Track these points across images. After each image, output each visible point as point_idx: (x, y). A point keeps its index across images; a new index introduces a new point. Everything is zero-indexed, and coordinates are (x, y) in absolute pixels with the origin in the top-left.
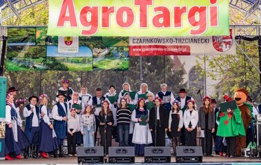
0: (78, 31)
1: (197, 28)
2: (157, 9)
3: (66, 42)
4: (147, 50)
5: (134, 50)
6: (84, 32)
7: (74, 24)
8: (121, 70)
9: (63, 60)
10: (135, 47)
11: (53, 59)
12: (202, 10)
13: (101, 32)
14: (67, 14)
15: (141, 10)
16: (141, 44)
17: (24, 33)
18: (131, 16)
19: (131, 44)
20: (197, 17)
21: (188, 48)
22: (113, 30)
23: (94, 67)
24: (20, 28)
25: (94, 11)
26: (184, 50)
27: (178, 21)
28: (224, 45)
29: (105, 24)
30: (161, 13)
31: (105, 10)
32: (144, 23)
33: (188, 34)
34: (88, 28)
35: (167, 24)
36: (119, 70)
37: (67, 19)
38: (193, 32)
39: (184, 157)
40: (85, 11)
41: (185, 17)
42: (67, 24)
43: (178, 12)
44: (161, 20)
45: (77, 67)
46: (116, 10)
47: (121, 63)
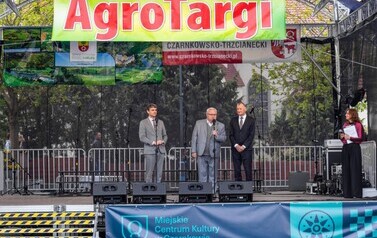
0: (93, 34)
1: (244, 30)
2: (193, 6)
3: (80, 48)
4: (186, 57)
5: (169, 57)
6: (99, 36)
7: (86, 26)
8: (152, 83)
9: (77, 71)
10: (170, 53)
11: (63, 69)
12: (251, 7)
13: (122, 35)
14: (78, 13)
15: (173, 8)
16: (178, 50)
17: (25, 36)
18: (160, 15)
19: (165, 49)
20: (245, 15)
21: (240, 53)
22: (137, 33)
23: (116, 80)
24: (20, 29)
25: (113, 9)
26: (235, 57)
27: (220, 22)
28: (286, 49)
29: (127, 26)
30: (199, 10)
31: (127, 7)
32: (176, 25)
33: (233, 37)
34: (105, 31)
35: (206, 25)
36: (149, 83)
37: (78, 19)
38: (239, 35)
39: (228, 195)
40: (100, 9)
41: (229, 15)
42: (78, 26)
43: (221, 9)
44: (199, 21)
45: (95, 79)
46: (141, 7)
47: (152, 75)
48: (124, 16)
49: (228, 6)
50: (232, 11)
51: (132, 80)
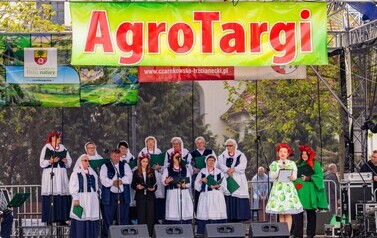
0: (116, 57)
1: (282, 54)
2: (226, 27)
5: (146, 72)
6: (123, 60)
7: (108, 48)
8: (125, 104)
9: (33, 89)
10: (147, 68)
12: (290, 27)
13: (147, 59)
14: (99, 34)
15: (203, 29)
18: (189, 38)
20: (282, 37)
22: (164, 57)
23: (81, 101)
25: (138, 28)
26: (225, 72)
27: (255, 44)
29: (154, 48)
30: (232, 31)
31: (153, 28)
34: (129, 54)
35: (240, 48)
36: (122, 105)
37: (99, 41)
38: (276, 60)
40: (123, 29)
41: (265, 37)
42: (99, 48)
44: (232, 43)
46: (168, 28)
47: (125, 94)
48: (150, 38)
49: (264, 27)
50: (269, 32)
51: (101, 101)
